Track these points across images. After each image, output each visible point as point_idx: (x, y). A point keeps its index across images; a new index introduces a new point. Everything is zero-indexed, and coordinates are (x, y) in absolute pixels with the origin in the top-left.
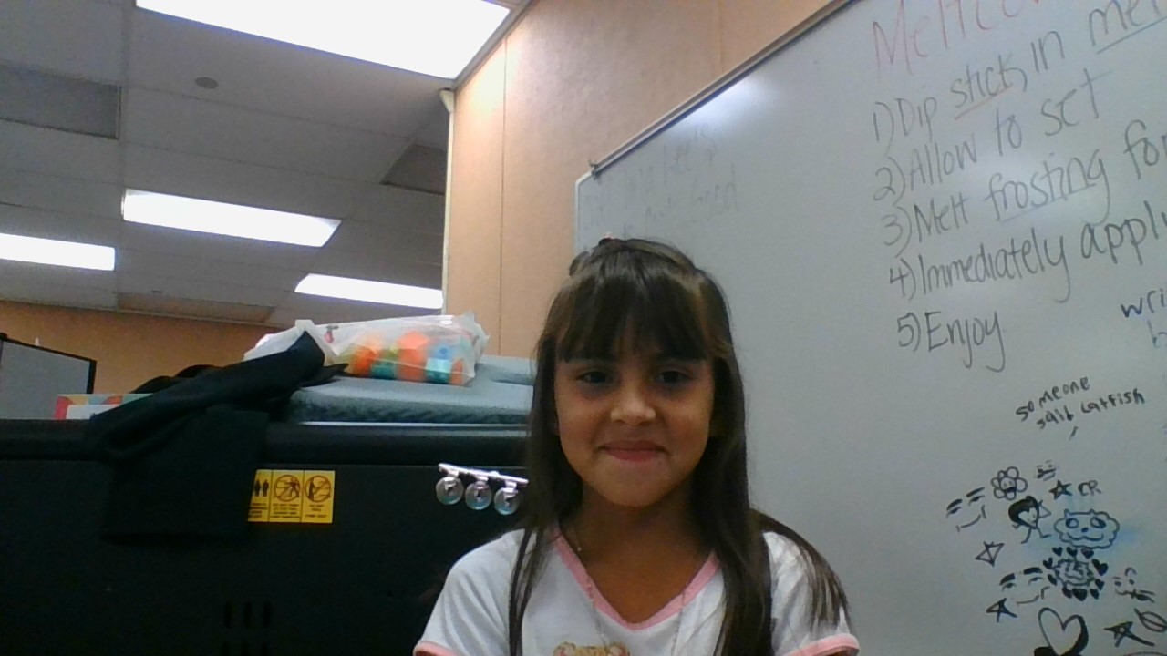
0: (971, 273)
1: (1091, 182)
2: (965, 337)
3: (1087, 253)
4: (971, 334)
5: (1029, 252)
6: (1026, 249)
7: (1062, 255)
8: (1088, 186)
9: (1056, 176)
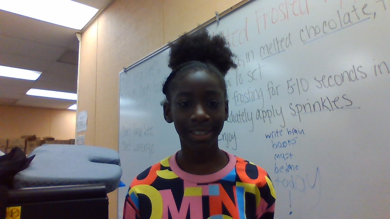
1: (259, 98)
2: (227, 139)
3: (258, 118)
4: (228, 138)
6: (243, 115)
7: (252, 118)
8: (258, 99)
9: (251, 94)
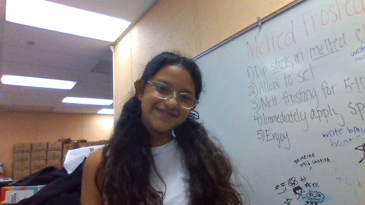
0: (279, 120)
3: (312, 118)
4: (280, 138)
5: (296, 116)
7: (305, 118)
9: (303, 94)
